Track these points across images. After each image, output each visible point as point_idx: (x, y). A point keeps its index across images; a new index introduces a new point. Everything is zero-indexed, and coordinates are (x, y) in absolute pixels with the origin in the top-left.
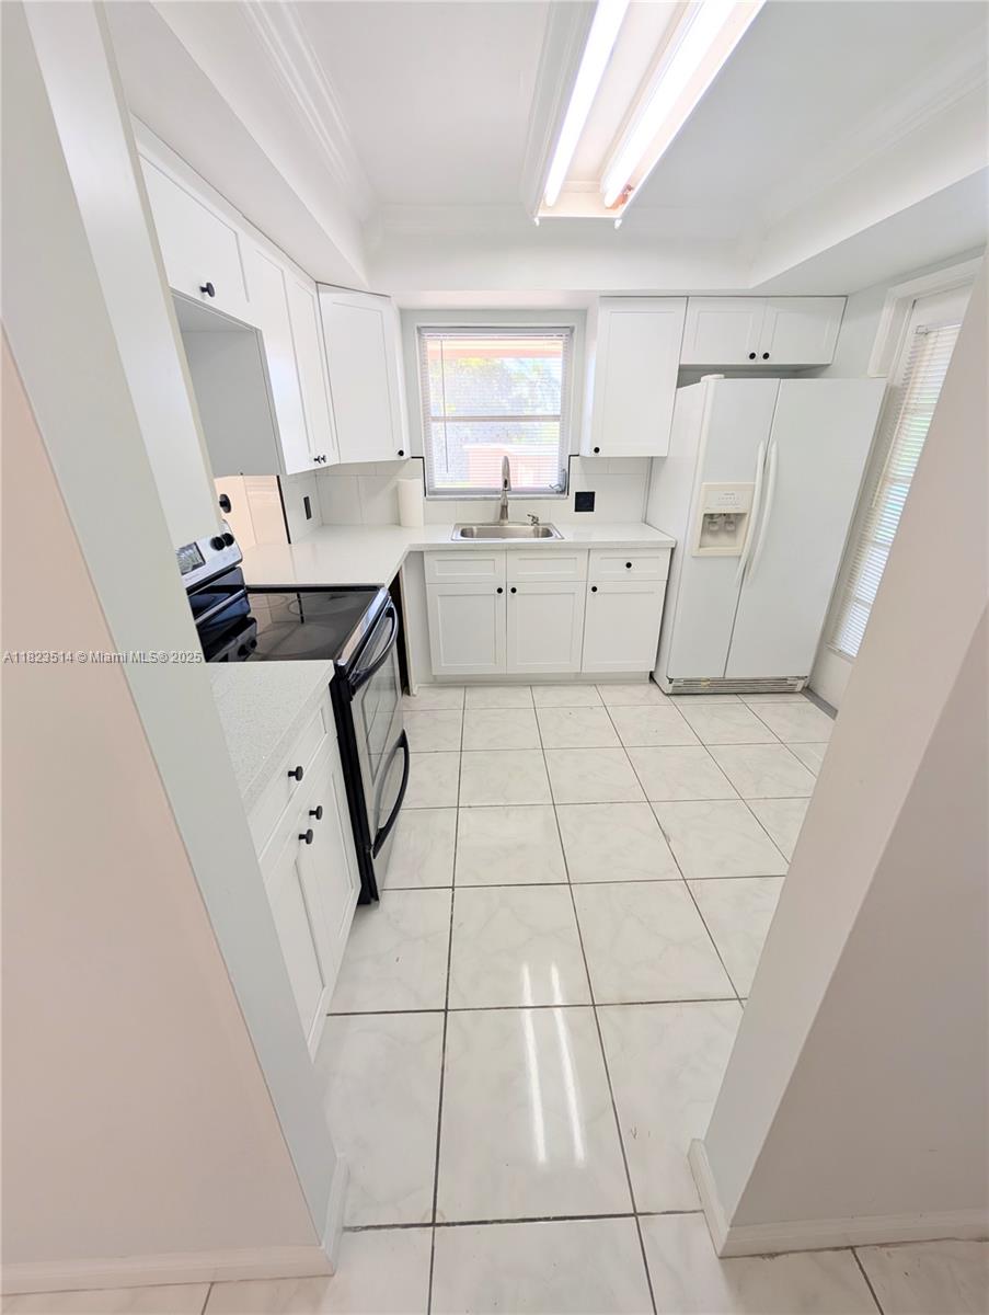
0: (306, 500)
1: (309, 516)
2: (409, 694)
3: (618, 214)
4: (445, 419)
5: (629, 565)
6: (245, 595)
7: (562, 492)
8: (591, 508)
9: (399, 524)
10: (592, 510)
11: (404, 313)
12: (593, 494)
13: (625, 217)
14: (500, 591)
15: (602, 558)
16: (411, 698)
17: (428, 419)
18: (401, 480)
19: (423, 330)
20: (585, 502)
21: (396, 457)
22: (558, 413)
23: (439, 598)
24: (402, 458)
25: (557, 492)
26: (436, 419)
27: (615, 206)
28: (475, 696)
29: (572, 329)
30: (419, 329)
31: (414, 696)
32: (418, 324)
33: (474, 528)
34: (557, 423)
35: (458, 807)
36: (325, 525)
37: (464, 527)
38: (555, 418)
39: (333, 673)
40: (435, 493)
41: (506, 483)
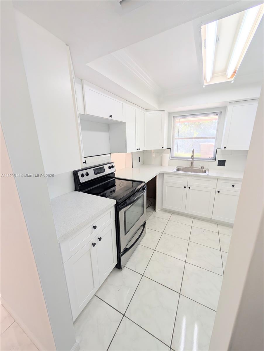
0: (139, 158)
1: (139, 161)
2: (155, 211)
3: (233, 79)
4: (178, 139)
5: (233, 186)
6: (115, 179)
7: (214, 159)
8: (224, 165)
9: (162, 165)
10: (225, 166)
11: (170, 114)
12: (225, 161)
13: (235, 80)
14: (185, 187)
15: (222, 182)
16: (156, 213)
17: (174, 138)
18: (163, 154)
19: (175, 117)
20: (222, 163)
21: (161, 149)
22: (215, 136)
23: (167, 187)
24: (163, 149)
25: (212, 159)
26: (176, 139)
27: (231, 77)
28: (174, 217)
29: (221, 112)
30: (174, 117)
31: (157, 212)
32: (173, 116)
33: (182, 168)
34: (214, 139)
35: (155, 250)
36: (144, 164)
37: (179, 168)
38: (214, 138)
39: (115, 203)
40: (173, 158)
41: (192, 156)
